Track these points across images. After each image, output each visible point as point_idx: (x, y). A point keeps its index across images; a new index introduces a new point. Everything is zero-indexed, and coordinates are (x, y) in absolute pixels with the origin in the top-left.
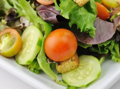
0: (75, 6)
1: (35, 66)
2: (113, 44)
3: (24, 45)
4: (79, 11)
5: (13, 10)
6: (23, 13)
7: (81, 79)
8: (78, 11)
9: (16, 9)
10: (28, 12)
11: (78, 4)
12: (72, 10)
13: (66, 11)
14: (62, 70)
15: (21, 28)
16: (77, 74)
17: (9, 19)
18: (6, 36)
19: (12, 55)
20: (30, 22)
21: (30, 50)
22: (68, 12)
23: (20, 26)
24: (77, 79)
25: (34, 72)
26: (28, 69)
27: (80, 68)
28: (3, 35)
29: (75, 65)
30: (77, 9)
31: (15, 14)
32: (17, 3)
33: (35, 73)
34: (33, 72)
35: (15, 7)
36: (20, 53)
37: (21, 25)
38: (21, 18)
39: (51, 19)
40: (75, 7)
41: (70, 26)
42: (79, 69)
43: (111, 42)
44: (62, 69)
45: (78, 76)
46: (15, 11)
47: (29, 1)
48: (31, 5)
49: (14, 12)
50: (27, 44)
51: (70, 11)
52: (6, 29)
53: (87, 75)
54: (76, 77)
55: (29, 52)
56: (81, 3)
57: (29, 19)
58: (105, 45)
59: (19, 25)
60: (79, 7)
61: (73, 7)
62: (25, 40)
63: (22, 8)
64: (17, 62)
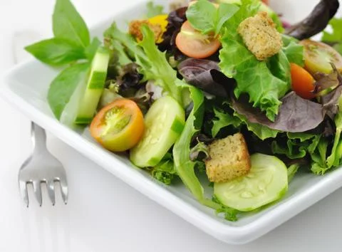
0: (249, 57)
1: (164, 167)
2: (316, 142)
3: (148, 131)
4: (256, 68)
5: (134, 68)
6: (151, 72)
7: (248, 196)
8: (254, 68)
9: (139, 66)
10: (161, 70)
11: (255, 56)
12: (242, 63)
13: (230, 63)
14: (217, 176)
15: (145, 101)
16: (242, 186)
17: (125, 85)
18: (116, 112)
19: (124, 149)
20: (163, 92)
21: (158, 139)
22: (233, 66)
23: (145, 98)
24: (240, 196)
25: (162, 180)
26: (151, 174)
27: (250, 176)
28: (110, 110)
29: (244, 169)
30: (252, 65)
31: (136, 76)
32: (141, 54)
33: (164, 182)
34: (160, 180)
35: (138, 62)
36: (139, 146)
37: (146, 95)
38: (148, 84)
39: (201, 77)
40: (249, 61)
41: (237, 95)
42: (248, 177)
43: (314, 137)
44: (218, 174)
45: (244, 190)
46: (138, 70)
47: (165, 52)
48: (168, 59)
49: (136, 71)
50: (154, 129)
51: (236, 65)
52: (117, 100)
53: (259, 191)
54: (239, 191)
55: (156, 143)
56: (260, 53)
57: (161, 84)
58: (302, 140)
59: (143, 96)
60: (256, 61)
61: (244, 60)
62: (151, 123)
63: (151, 63)
64: (133, 163)
